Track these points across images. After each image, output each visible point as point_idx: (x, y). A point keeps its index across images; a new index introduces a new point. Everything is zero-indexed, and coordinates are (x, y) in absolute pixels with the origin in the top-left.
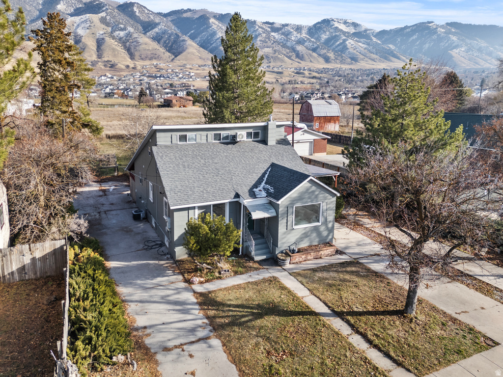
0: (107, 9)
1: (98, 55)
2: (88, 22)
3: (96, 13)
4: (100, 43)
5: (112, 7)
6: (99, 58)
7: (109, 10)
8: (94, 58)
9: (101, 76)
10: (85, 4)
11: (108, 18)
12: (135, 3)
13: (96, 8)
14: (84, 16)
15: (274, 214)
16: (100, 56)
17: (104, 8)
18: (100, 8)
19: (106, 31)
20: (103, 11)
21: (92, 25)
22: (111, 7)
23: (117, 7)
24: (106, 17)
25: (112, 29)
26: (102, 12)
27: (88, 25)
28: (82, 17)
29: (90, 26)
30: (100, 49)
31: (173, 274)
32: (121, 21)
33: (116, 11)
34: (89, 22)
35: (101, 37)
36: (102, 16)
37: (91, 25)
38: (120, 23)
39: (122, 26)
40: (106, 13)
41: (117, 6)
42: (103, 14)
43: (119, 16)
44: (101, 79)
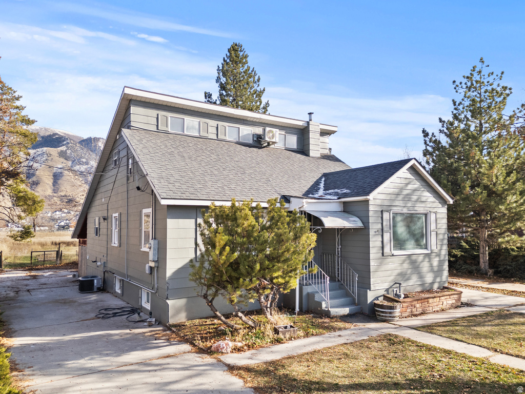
0: (68, 143)
1: (54, 190)
2: (44, 156)
3: (55, 147)
4: (57, 177)
5: (74, 141)
6: (55, 193)
7: (71, 144)
8: (49, 192)
9: (56, 211)
10: (43, 137)
11: (69, 152)
12: (100, 138)
13: (55, 142)
14: (41, 149)
15: (359, 224)
16: (55, 191)
17: (65, 142)
18: (60, 142)
19: (65, 164)
20: (64, 145)
21: (50, 158)
22: (72, 142)
23: (80, 142)
24: (66, 151)
25: (72, 163)
26: (61, 146)
27: (44, 159)
28: (38, 150)
29: (47, 160)
30: (57, 183)
31: (167, 344)
32: (83, 155)
33: (78, 145)
34: (46, 156)
35: (60, 171)
36: (62, 149)
37: (48, 158)
38: (82, 157)
39: (84, 160)
40: (67, 147)
41: (80, 140)
42: (63, 148)
43: (82, 151)
44: (56, 215)
